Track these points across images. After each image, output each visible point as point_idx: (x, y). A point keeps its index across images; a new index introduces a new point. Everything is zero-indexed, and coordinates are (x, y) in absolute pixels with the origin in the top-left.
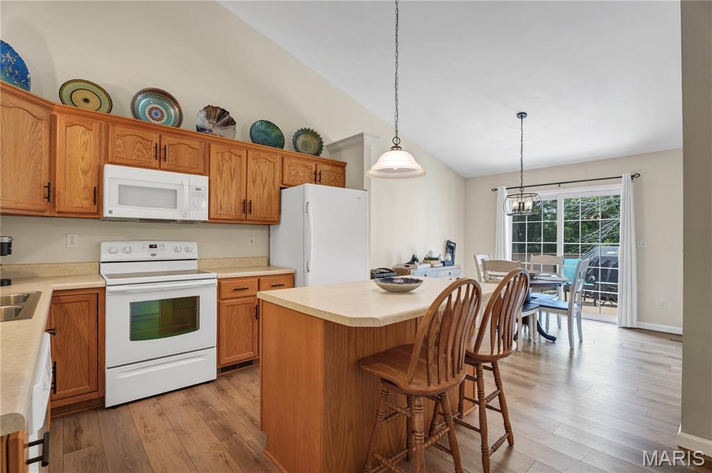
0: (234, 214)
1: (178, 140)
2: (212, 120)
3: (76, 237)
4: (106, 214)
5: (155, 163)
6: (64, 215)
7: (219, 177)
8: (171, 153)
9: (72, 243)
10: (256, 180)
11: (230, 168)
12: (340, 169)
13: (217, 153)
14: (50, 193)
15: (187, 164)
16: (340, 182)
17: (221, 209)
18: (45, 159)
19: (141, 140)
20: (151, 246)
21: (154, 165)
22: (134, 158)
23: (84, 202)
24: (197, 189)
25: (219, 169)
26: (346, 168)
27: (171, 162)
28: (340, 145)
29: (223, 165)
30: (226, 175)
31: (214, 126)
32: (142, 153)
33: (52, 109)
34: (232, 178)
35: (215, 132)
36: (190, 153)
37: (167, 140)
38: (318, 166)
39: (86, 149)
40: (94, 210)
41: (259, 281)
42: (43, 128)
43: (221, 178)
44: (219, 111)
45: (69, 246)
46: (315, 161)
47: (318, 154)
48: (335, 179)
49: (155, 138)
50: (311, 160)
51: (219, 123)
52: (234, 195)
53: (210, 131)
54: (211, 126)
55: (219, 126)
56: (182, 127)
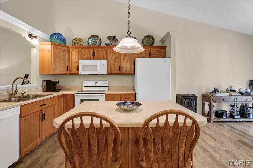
0: (116, 71)
1: (98, 50)
2: (112, 41)
3: (79, 79)
4: (79, 74)
5: (92, 57)
6: (72, 74)
7: (111, 59)
8: (97, 54)
9: (78, 81)
10: (124, 59)
11: (115, 56)
12: (163, 50)
13: (111, 51)
14: (68, 69)
15: (101, 57)
16: (164, 55)
17: (112, 70)
18: (67, 60)
19: (88, 51)
20: (95, 82)
21: (92, 58)
22: (87, 57)
23: (76, 70)
24: (103, 64)
25: (111, 57)
26: (166, 48)
27: (97, 57)
28: (164, 39)
29: (112, 55)
30: (113, 58)
31: (112, 43)
32: (89, 55)
33: (69, 47)
34: (116, 59)
35: (113, 44)
36: (102, 53)
37: (95, 50)
38: (152, 50)
39: (76, 56)
40: (77, 73)
41: (120, 96)
42: (66, 52)
43: (112, 60)
44: (113, 37)
45: (78, 82)
46: (150, 48)
47: (152, 45)
48: (161, 54)
49: (92, 50)
50: (148, 48)
51: (114, 41)
52: (116, 65)
53: (111, 44)
54: (112, 42)
55: (114, 42)
56: (101, 45)
